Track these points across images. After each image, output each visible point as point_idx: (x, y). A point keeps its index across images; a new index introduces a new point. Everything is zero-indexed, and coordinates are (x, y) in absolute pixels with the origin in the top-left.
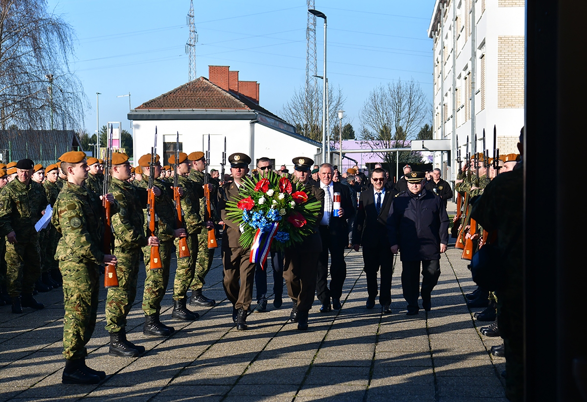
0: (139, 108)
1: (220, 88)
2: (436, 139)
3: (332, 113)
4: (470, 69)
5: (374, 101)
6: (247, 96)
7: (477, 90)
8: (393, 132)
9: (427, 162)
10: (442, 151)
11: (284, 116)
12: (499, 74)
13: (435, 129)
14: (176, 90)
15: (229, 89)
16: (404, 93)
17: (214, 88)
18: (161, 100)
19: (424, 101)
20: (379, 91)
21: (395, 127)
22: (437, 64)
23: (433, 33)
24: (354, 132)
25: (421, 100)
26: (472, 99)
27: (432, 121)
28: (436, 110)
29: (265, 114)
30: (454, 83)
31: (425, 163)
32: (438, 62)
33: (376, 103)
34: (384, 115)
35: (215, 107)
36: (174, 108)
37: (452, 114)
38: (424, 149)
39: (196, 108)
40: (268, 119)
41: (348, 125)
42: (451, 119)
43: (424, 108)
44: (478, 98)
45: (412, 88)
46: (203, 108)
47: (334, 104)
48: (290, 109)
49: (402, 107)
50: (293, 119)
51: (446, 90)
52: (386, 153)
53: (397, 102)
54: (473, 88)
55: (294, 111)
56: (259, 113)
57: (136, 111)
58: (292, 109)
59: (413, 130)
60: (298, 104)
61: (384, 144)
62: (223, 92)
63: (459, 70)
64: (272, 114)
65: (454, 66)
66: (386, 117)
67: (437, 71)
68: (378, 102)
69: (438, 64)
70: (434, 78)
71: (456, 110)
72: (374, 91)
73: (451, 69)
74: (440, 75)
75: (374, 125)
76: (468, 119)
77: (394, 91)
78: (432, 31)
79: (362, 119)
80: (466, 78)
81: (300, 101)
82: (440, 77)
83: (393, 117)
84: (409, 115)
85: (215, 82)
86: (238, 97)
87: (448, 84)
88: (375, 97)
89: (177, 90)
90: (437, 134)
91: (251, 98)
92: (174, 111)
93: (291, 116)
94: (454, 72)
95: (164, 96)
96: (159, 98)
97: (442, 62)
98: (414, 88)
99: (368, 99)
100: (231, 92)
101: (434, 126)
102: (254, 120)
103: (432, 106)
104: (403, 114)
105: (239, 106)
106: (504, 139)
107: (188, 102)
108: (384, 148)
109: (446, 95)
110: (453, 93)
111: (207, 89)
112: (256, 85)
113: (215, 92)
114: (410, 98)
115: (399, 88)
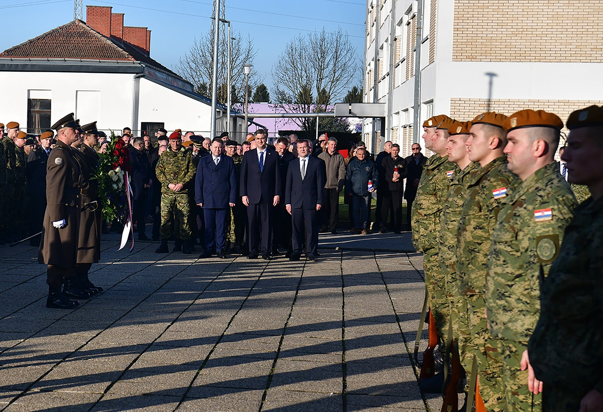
1: (99, 33)
2: (366, 102)
3: (239, 68)
4: (415, 10)
5: (291, 54)
6: (133, 45)
7: (425, 37)
8: (315, 94)
9: (354, 132)
10: (374, 118)
11: (181, 71)
12: (456, 16)
13: (366, 90)
14: (46, 35)
15: (111, 35)
16: (329, 46)
17: (92, 34)
18: (27, 46)
19: (354, 57)
20: (297, 43)
21: (316, 88)
22: (370, 9)
24: (269, 93)
25: (349, 55)
26: (417, 49)
27: (362, 81)
28: (368, 67)
29: (155, 68)
30: (393, 31)
31: (352, 133)
32: (372, 8)
33: (294, 58)
34: (303, 72)
35: (93, 56)
36: (42, 57)
37: (389, 71)
38: (351, 115)
39: (69, 58)
40: (158, 74)
41: (261, 86)
42: (387, 78)
43: (353, 65)
44: (425, 48)
45: (338, 40)
46: (78, 57)
47: (242, 57)
48: (188, 63)
49: (326, 64)
50: (192, 76)
51: (382, 41)
52: (304, 119)
53: (320, 58)
54: (419, 35)
55: (193, 66)
56: (146, 66)
58: (191, 63)
59: (338, 91)
60: (198, 56)
61: (302, 108)
62: (103, 38)
63: (400, 13)
64: (165, 69)
65: (393, 10)
66: (305, 75)
67: (370, 18)
68: (297, 56)
69: (372, 10)
70: (367, 27)
71: (394, 66)
72: (292, 43)
73: (389, 14)
74: (375, 23)
75: (290, 84)
76: (410, 76)
77: (316, 43)
79: (276, 77)
80: (409, 24)
81: (201, 54)
82: (375, 25)
83: (315, 76)
84: (334, 73)
85: (94, 26)
86: (123, 46)
87: (385, 33)
88: (292, 50)
90: (369, 97)
91: (138, 47)
92: (42, 61)
93: (189, 71)
94: (393, 17)
95: (31, 42)
96: (24, 45)
97: (378, 6)
98: (341, 40)
99: (283, 53)
100: (113, 38)
101: (365, 87)
102: (140, 74)
103: (363, 62)
104: (326, 72)
105: (121, 57)
106: (460, 102)
107: (59, 50)
108: (302, 112)
109: (382, 48)
110: (391, 45)
111: (84, 34)
112: (146, 33)
113: (94, 39)
114: (336, 52)
115: (323, 40)
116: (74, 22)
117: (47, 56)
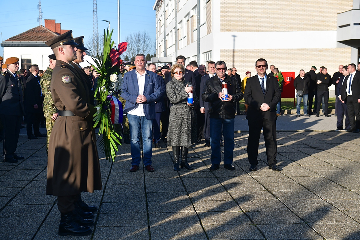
0: (7, 40)
1: (50, 31)
7: (203, 23)
15: (56, 32)
16: (141, 37)
17: (47, 31)
18: (19, 36)
20: (129, 36)
23: (156, 7)
25: (149, 40)
26: (198, 29)
28: (159, 44)
32: (160, 21)
36: (26, 40)
37: (174, 43)
38: (159, 62)
39: (38, 41)
42: (173, 46)
43: (151, 45)
46: (42, 41)
48: (87, 45)
49: (140, 44)
57: (5, 42)
60: (91, 42)
62: (53, 33)
63: (181, 18)
65: (175, 18)
71: (178, 40)
76: (190, 43)
77: (137, 36)
78: (156, 6)
80: (188, 20)
84: (144, 48)
85: (48, 28)
89: (28, 32)
90: (160, 56)
92: (26, 42)
95: (21, 34)
97: (164, 19)
98: (146, 35)
104: (141, 47)
107: (33, 38)
109: (168, 35)
111: (44, 31)
113: (48, 33)
114: (144, 40)
115: (139, 35)
116: (39, 26)
117: (28, 40)
